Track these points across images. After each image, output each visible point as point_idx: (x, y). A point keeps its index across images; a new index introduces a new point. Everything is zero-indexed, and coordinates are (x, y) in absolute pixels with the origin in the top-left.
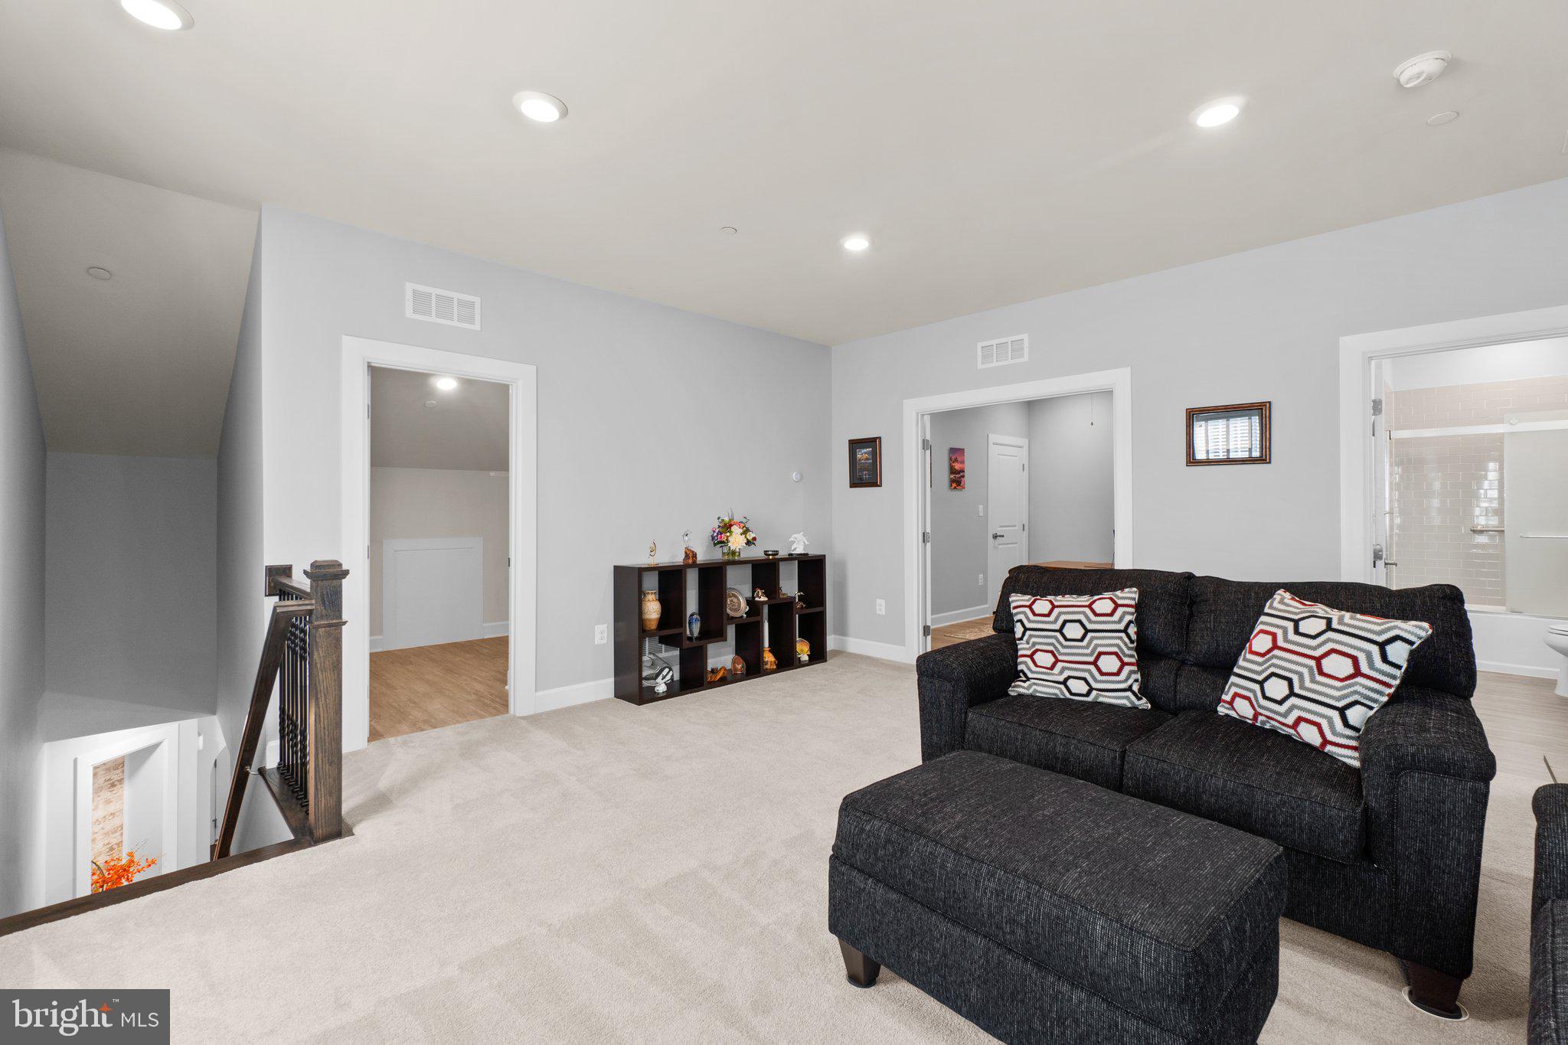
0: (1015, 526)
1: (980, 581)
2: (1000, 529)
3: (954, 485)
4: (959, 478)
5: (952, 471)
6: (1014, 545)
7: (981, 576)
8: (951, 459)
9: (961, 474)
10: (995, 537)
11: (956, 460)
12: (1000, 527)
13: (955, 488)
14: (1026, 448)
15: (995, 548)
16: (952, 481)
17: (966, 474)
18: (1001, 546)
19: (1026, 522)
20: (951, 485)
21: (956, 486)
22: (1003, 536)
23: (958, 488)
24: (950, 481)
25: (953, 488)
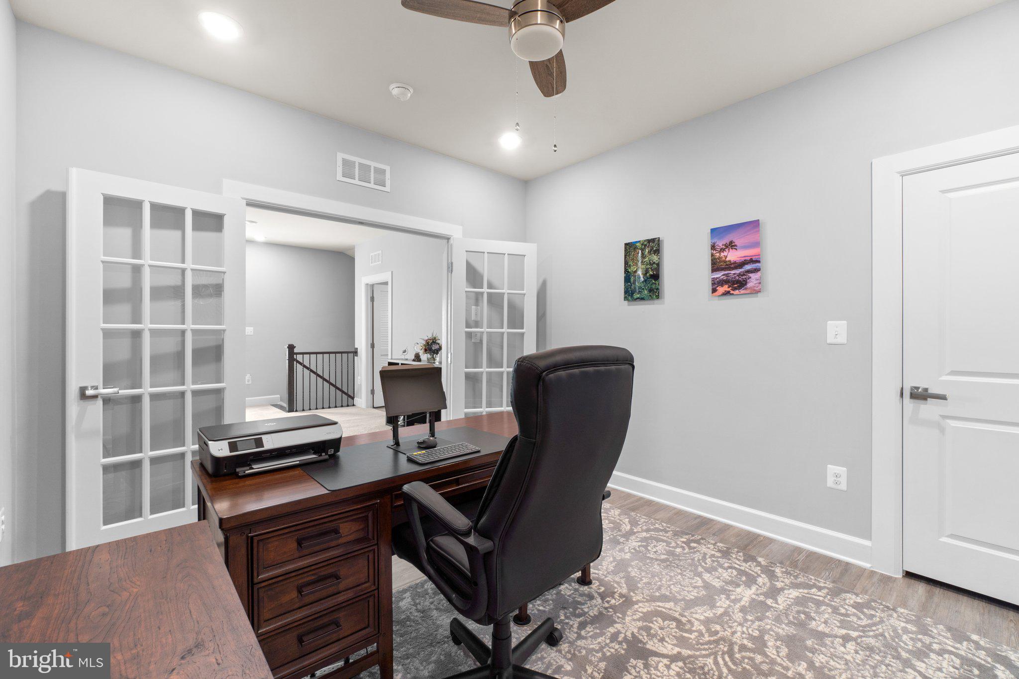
2: (947, 378)
4: (742, 274)
5: (717, 265)
8: (713, 247)
11: (729, 246)
16: (717, 284)
17: (764, 264)
20: (714, 291)
21: (729, 289)
22: (943, 398)
23: (737, 292)
24: (712, 284)
25: (720, 294)
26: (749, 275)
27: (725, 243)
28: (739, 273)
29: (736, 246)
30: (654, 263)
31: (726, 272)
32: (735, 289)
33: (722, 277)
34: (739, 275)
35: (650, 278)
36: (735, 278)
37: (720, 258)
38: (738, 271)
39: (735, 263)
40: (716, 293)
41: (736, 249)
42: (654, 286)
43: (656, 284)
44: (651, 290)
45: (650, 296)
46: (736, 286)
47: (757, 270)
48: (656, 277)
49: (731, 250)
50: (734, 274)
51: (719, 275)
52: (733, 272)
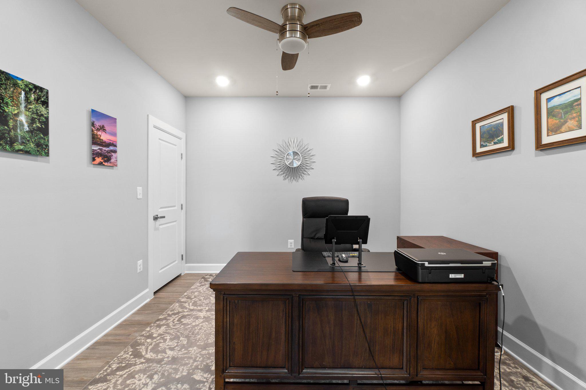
0: (175, 206)
1: (139, 268)
2: (160, 210)
3: (99, 160)
4: (108, 152)
5: (95, 140)
6: (174, 223)
7: (140, 262)
8: (93, 124)
9: (111, 148)
10: (156, 218)
11: (102, 128)
12: (161, 208)
13: (101, 164)
14: (184, 140)
15: (156, 229)
16: (95, 155)
17: (118, 149)
18: (161, 227)
19: (183, 202)
20: (94, 159)
21: (102, 161)
22: (164, 217)
23: (106, 164)
24: (93, 153)
25: (97, 163)
26: (112, 153)
27: (100, 125)
28: (107, 151)
29: (105, 130)
30: (42, 115)
31: (101, 148)
32: (105, 161)
33: (99, 150)
34: (107, 152)
35: (37, 130)
36: (105, 153)
37: (97, 135)
38: (107, 149)
39: (105, 142)
40: (95, 162)
41: (106, 133)
42: (42, 141)
43: (44, 139)
44: (38, 145)
45: (38, 151)
46: (106, 159)
47: (115, 152)
48: (45, 130)
49: (103, 132)
50: (105, 150)
51: (96, 148)
52: (104, 149)
